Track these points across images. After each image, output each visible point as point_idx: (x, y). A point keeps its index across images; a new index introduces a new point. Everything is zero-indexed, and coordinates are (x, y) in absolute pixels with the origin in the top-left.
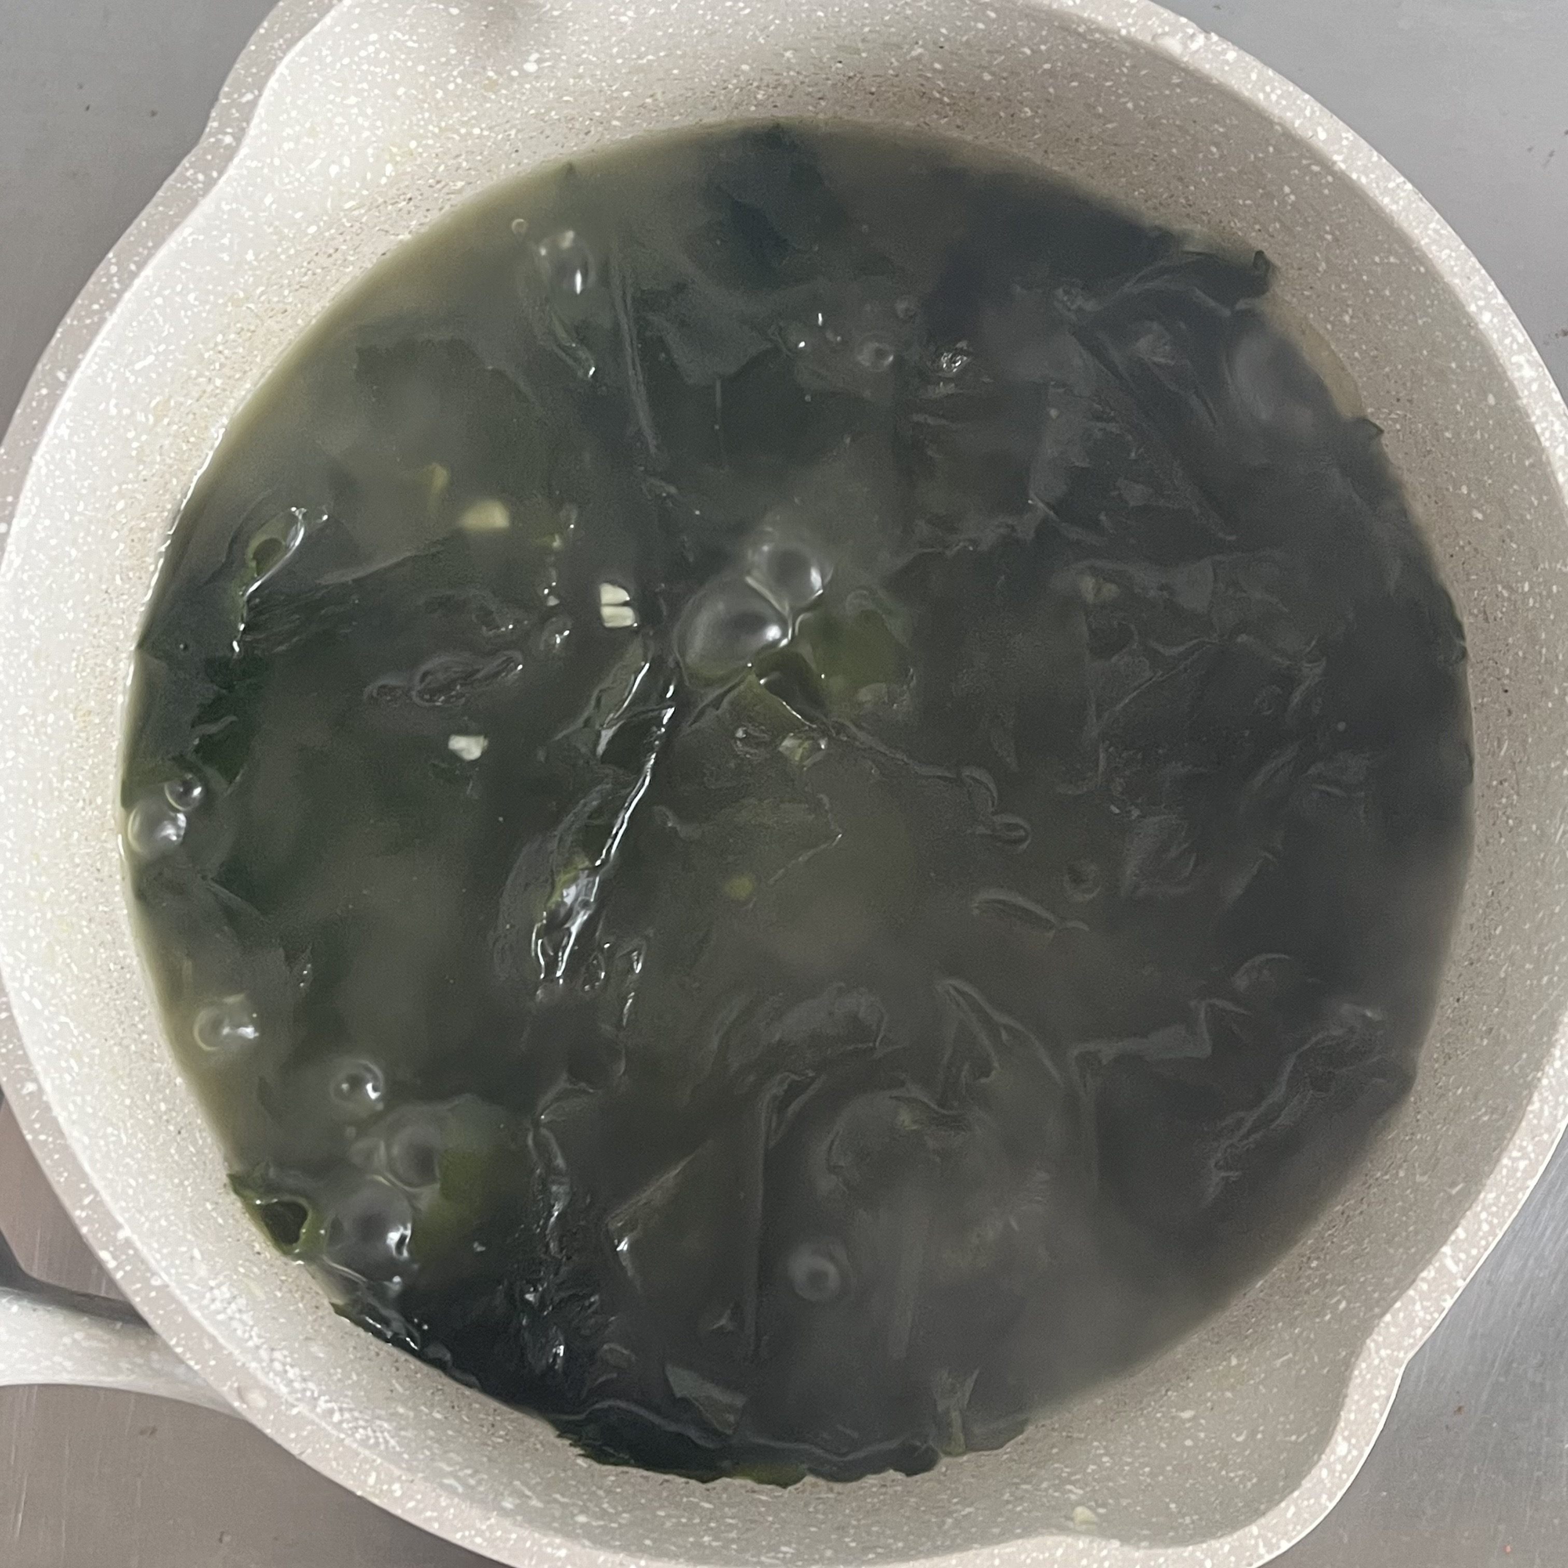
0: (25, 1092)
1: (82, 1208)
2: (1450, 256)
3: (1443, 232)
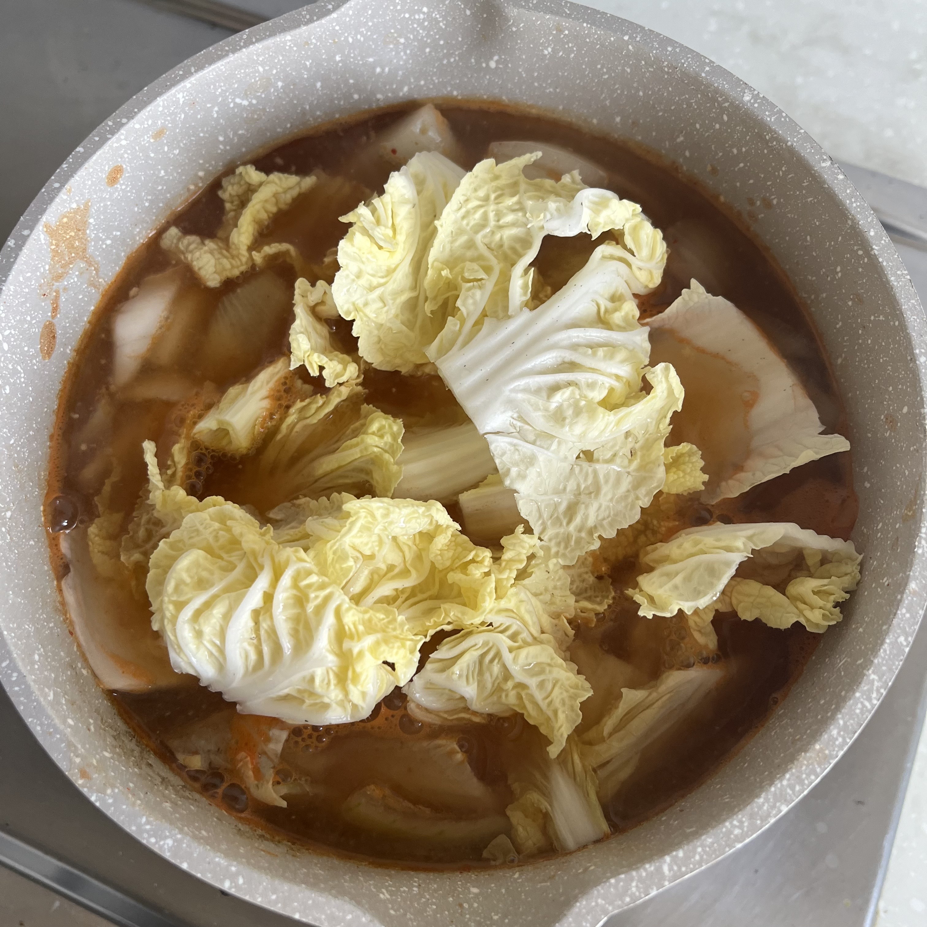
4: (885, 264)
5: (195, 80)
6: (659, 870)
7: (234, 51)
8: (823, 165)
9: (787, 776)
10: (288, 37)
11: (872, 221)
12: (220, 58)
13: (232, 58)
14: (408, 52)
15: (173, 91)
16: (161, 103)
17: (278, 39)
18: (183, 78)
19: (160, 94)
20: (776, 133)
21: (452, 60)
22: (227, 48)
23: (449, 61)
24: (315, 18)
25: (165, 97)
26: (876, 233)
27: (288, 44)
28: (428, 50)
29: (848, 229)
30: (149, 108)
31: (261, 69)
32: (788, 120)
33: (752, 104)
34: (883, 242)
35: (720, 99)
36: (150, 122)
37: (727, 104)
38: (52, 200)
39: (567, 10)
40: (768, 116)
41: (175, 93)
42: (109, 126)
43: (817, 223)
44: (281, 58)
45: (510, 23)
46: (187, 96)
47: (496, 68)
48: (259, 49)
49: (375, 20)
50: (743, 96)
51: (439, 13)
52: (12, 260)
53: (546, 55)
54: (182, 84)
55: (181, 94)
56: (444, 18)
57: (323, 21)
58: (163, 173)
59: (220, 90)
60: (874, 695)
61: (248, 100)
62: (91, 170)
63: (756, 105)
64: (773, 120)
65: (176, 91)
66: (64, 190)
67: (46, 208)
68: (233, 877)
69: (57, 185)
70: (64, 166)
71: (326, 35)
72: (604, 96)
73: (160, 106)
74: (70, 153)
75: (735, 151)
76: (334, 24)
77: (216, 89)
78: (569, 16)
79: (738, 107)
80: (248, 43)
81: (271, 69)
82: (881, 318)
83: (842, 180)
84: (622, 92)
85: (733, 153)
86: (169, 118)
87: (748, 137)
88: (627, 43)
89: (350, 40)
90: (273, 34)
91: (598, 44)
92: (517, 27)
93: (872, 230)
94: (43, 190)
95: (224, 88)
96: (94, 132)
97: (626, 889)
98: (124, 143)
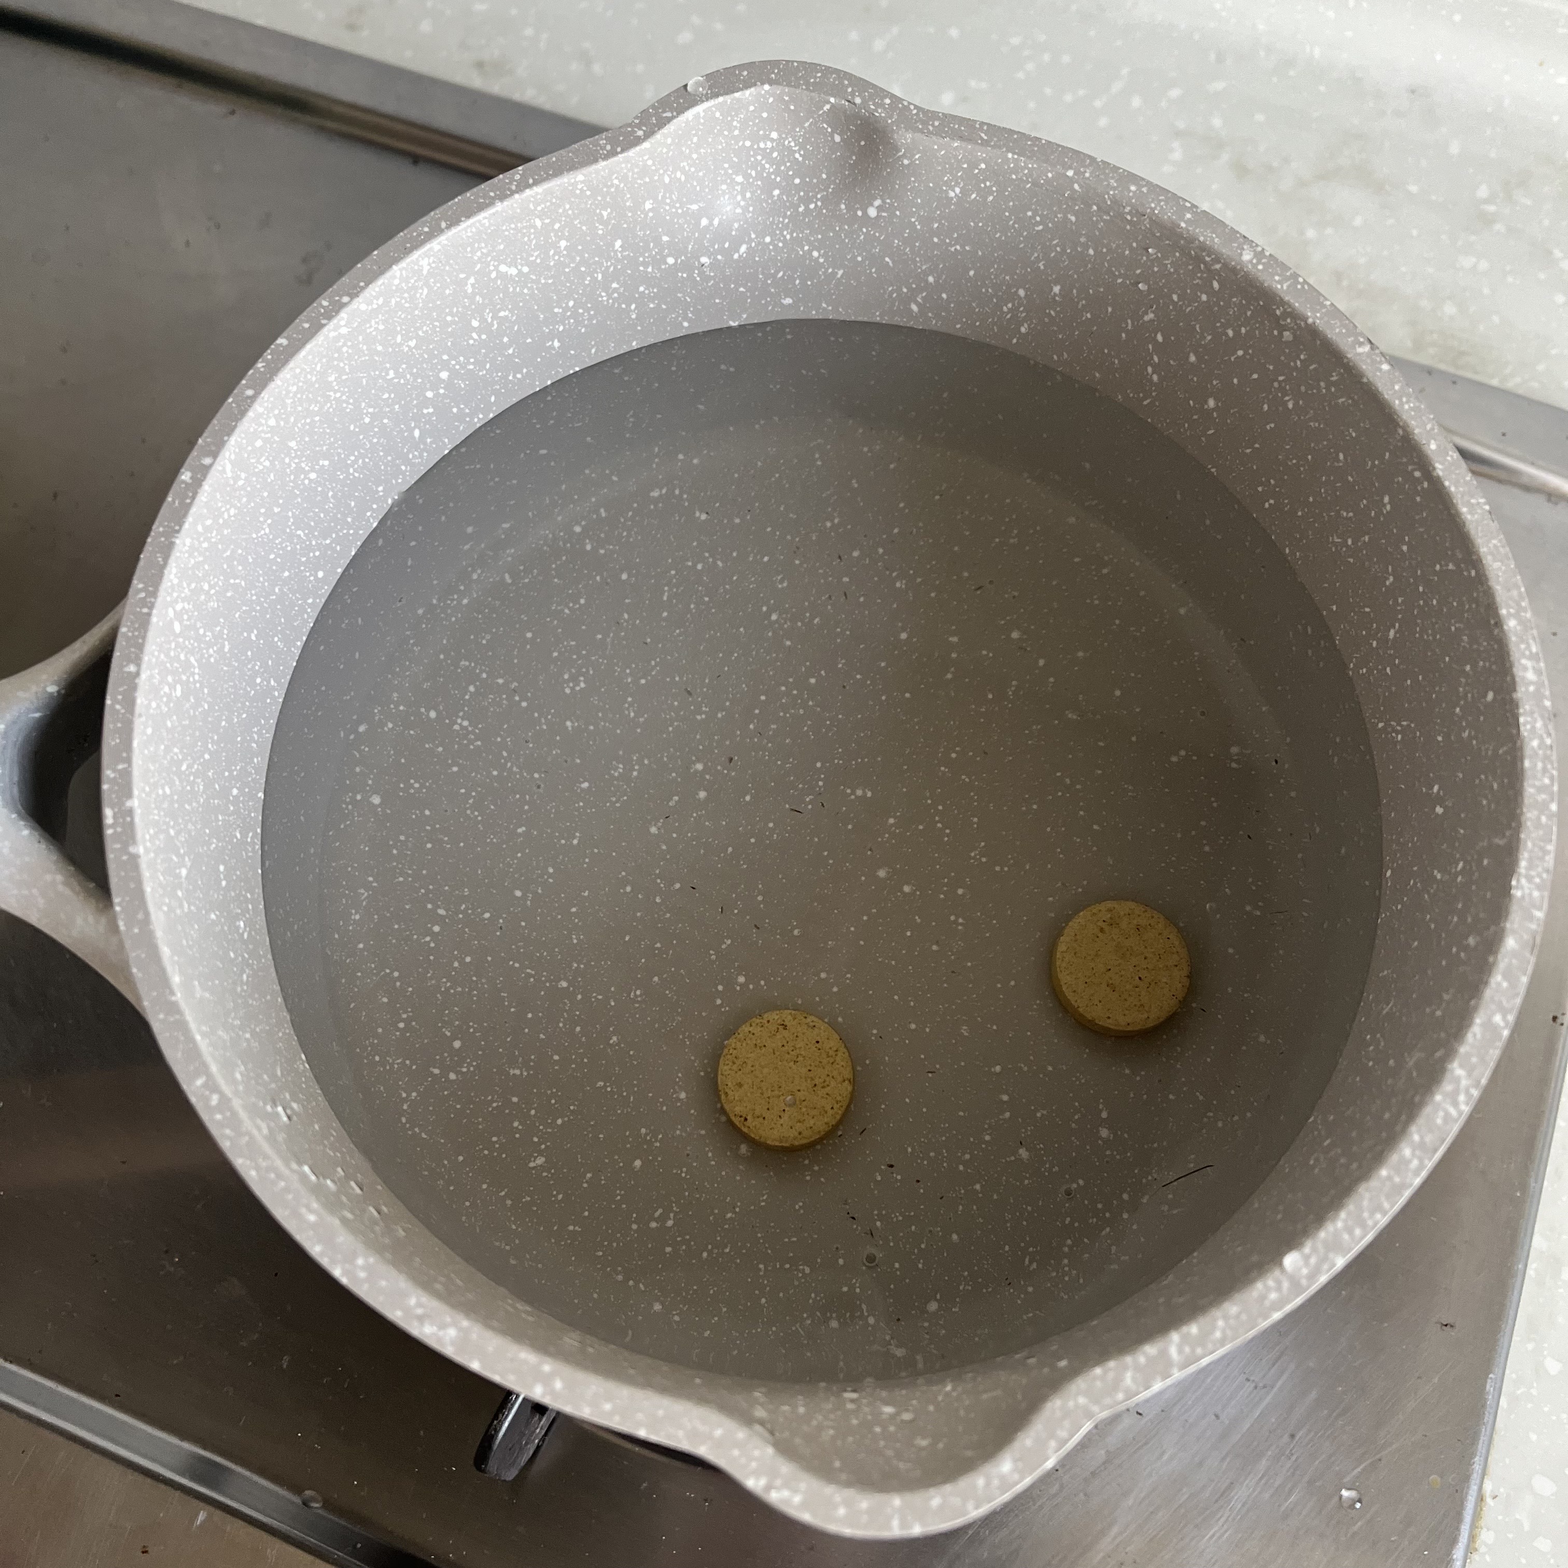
0: (127, 669)
1: (114, 771)
2: (1500, 569)
3: (1501, 549)
4: (1453, 489)
5: (447, 239)
6: (1164, 1353)
7: (502, 197)
8: (1360, 350)
9: (1343, 1215)
10: (579, 177)
11: (1433, 429)
12: (481, 208)
13: (499, 207)
14: (748, 195)
15: (416, 255)
16: (398, 274)
17: (565, 180)
18: (430, 237)
19: (396, 261)
20: (1290, 306)
21: (812, 206)
22: (492, 194)
23: (807, 207)
24: (619, 149)
25: (403, 264)
26: (1439, 446)
27: (580, 187)
28: (776, 192)
29: (1398, 441)
30: (380, 281)
31: (538, 223)
32: (1306, 287)
33: (1255, 266)
34: (1449, 458)
35: (1207, 259)
36: (381, 301)
37: (1218, 266)
38: (243, 413)
39: (983, 135)
40: (1279, 282)
41: (417, 259)
42: (323, 307)
43: (1354, 435)
44: (567, 206)
45: (901, 154)
46: (434, 262)
47: (878, 217)
48: (537, 194)
49: (702, 151)
50: (1241, 254)
51: (794, 140)
52: (188, 501)
53: (952, 198)
54: (428, 246)
55: (426, 259)
56: (802, 146)
57: (632, 153)
58: (391, 374)
59: (479, 254)
60: (1462, 1098)
61: (516, 267)
62: (298, 371)
63: (1260, 267)
64: (1285, 288)
65: (420, 256)
66: (259, 400)
67: (235, 426)
68: (546, 1380)
69: (250, 392)
70: (260, 365)
71: (633, 174)
72: (1036, 255)
73: (395, 277)
74: (268, 347)
75: (1230, 333)
76: (646, 158)
77: (473, 252)
78: (985, 143)
79: (1234, 271)
80: (523, 186)
81: (553, 223)
82: (1451, 566)
83: (1389, 371)
84: (1064, 250)
85: (1227, 335)
86: (406, 295)
87: (1249, 313)
88: (1071, 180)
89: (667, 180)
90: (558, 172)
91: (1029, 182)
92: (911, 158)
93: (1433, 442)
94: (230, 400)
95: (485, 251)
96: (302, 317)
97: (1118, 1380)
98: (344, 331)
